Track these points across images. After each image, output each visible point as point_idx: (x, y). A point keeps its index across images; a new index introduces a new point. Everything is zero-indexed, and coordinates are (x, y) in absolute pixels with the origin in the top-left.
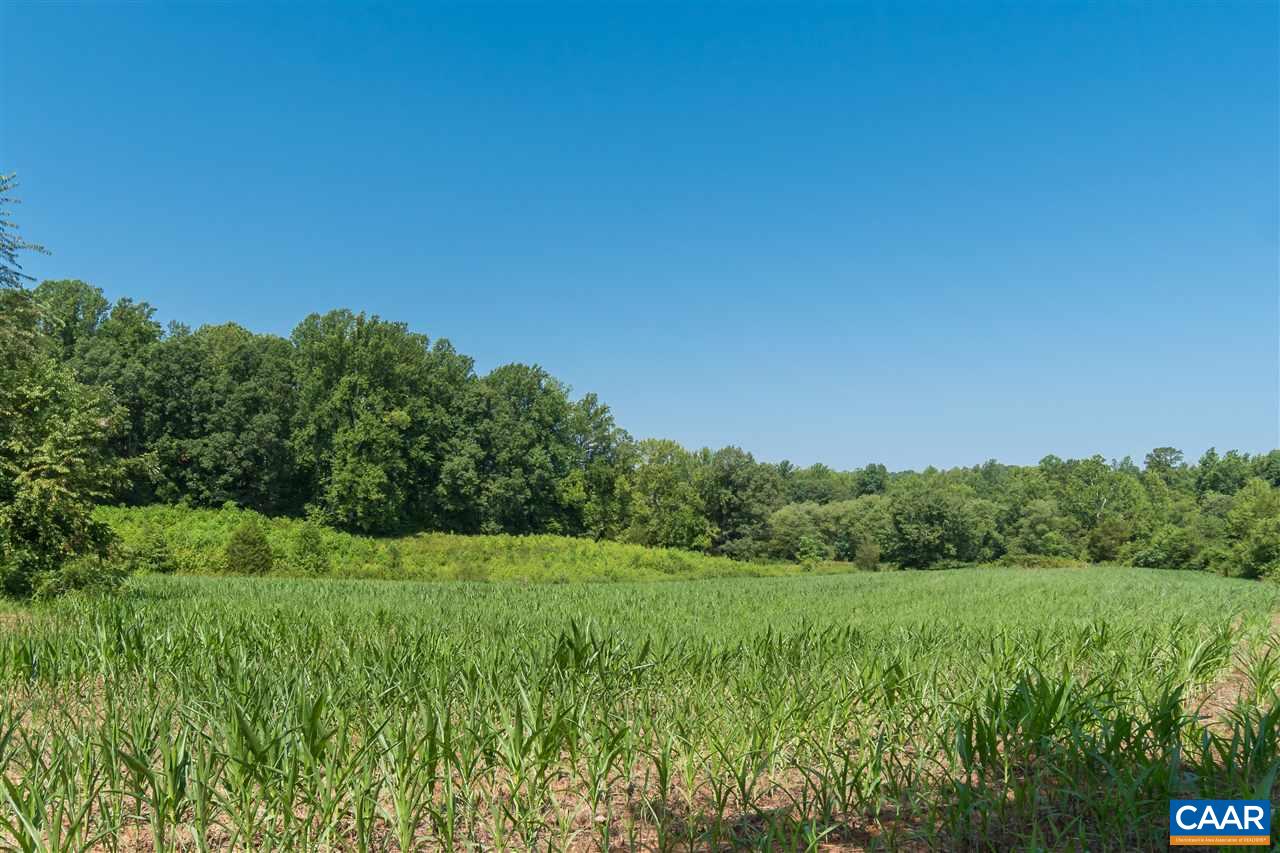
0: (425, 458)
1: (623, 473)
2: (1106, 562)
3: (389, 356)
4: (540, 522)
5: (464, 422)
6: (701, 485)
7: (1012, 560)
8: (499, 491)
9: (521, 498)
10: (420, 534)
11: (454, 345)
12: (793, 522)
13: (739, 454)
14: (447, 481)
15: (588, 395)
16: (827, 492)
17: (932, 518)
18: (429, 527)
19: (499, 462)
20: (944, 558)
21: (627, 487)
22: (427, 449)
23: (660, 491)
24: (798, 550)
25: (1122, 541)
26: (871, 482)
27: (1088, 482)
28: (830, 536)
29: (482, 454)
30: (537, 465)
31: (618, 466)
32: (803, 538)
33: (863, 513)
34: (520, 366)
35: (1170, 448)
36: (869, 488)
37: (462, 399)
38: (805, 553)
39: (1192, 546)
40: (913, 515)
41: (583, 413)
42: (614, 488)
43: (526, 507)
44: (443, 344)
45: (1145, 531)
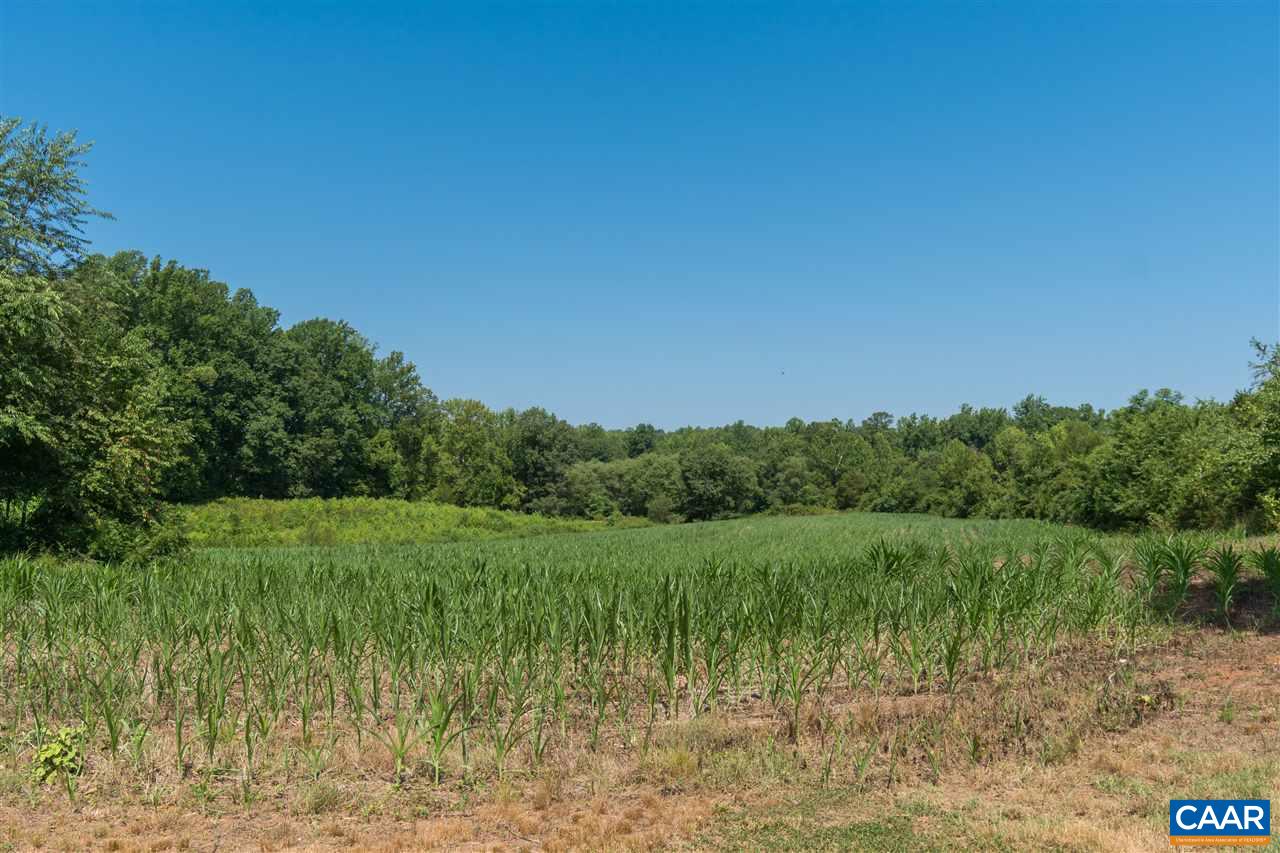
0: (230, 417)
1: (430, 433)
2: (851, 509)
3: (191, 305)
4: (347, 484)
5: (270, 379)
6: (509, 445)
7: (778, 510)
8: (308, 452)
9: (332, 459)
10: (221, 499)
11: (256, 295)
12: (582, 480)
13: (543, 415)
14: (255, 442)
15: (393, 353)
16: (603, 450)
17: (714, 474)
18: (231, 492)
19: (308, 421)
20: (725, 509)
21: (434, 447)
22: (232, 407)
23: (469, 451)
24: (587, 506)
25: (861, 491)
26: (641, 441)
27: (828, 441)
28: (614, 492)
29: (291, 413)
30: (347, 425)
31: (424, 426)
32: (592, 494)
33: (644, 470)
34: (326, 321)
35: (884, 413)
36: (639, 447)
37: (268, 355)
38: (593, 509)
39: (916, 493)
40: (699, 472)
41: (388, 372)
42: (422, 448)
43: (335, 469)
44: (244, 294)
45: (875, 482)
